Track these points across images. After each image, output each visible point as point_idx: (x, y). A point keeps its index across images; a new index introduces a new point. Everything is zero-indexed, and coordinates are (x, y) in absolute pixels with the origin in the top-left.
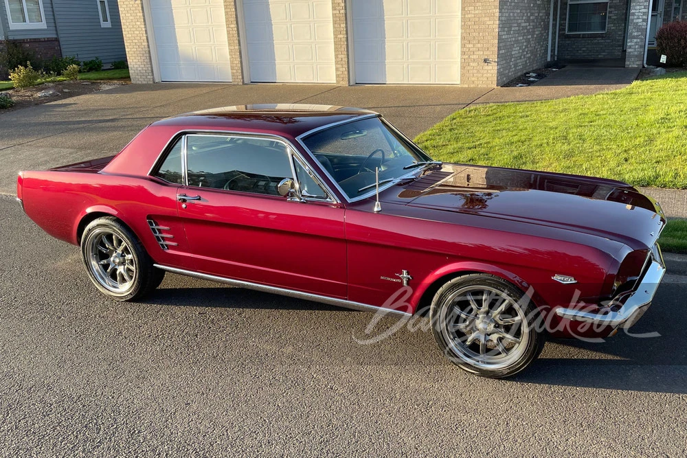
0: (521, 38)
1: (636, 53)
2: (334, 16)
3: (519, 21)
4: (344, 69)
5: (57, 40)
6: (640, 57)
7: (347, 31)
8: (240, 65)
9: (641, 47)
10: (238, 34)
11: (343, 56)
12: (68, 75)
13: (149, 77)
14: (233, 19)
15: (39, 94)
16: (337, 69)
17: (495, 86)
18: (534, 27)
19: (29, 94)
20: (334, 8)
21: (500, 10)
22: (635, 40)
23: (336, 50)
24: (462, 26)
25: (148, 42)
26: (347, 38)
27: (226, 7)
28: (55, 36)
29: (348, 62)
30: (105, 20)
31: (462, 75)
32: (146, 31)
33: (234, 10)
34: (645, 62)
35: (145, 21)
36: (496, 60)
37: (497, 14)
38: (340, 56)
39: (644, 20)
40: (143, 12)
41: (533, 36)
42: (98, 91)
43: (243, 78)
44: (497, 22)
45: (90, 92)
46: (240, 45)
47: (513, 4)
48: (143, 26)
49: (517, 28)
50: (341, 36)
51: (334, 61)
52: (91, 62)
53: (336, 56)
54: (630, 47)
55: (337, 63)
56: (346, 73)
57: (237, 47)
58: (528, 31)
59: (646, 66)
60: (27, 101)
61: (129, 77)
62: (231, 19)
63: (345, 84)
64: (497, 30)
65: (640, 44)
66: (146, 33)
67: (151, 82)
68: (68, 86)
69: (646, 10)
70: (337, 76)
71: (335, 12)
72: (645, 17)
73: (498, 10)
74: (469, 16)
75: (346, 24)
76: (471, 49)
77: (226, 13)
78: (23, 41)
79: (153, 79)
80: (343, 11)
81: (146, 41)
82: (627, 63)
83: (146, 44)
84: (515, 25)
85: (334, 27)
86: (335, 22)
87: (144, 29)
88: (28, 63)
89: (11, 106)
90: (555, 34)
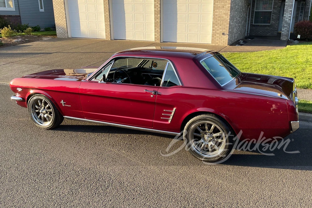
0: (237, 25)
1: (285, 34)
2: (155, 11)
3: (237, 17)
4: (159, 35)
5: (19, 16)
6: (287, 36)
7: (160, 18)
8: (110, 31)
9: (288, 31)
10: (110, 17)
11: (158, 29)
12: (27, 33)
13: (66, 35)
14: (108, 10)
15: (14, 41)
16: (155, 35)
17: (227, 45)
18: (242, 20)
19: (9, 40)
20: (155, 8)
21: (231, 11)
22: (285, 28)
23: (155, 26)
24: (213, 18)
25: (66, 19)
26: (160, 21)
27: (104, 4)
28: (18, 14)
29: (160, 32)
30: (42, 8)
31: (212, 40)
32: (65, 14)
33: (108, 6)
34: (289, 38)
35: (65, 9)
36: (228, 34)
37: (229, 14)
38: (157, 29)
39: (289, 20)
40: (64, 5)
41: (241, 24)
42: (42, 40)
43: (111, 37)
44: (229, 17)
45: (38, 40)
46: (110, 22)
47: (235, 9)
48: (64, 11)
49: (236, 20)
50: (158, 20)
51: (154, 31)
52: (35, 27)
53: (155, 29)
54: (283, 31)
55: (155, 32)
56: (159, 37)
57: (109, 23)
58: (240, 22)
59: (289, 40)
60: (9, 44)
61: (56, 35)
62: (106, 10)
63: (158, 41)
64: (229, 21)
65: (287, 30)
66: (65, 15)
67: (67, 37)
68: (27, 37)
69: (291, 15)
70: (155, 38)
71: (155, 9)
72: (290, 18)
73: (229, 12)
74: (217, 14)
75: (160, 15)
76: (217, 29)
77: (104, 7)
78: (4, 16)
79: (68, 36)
80: (159, 9)
81: (65, 18)
82: (281, 38)
83: (65, 20)
84: (235, 19)
85: (155, 16)
86: (155, 14)
87: (64, 13)
88: (9, 26)
89: (2, 45)
90: (249, 24)
